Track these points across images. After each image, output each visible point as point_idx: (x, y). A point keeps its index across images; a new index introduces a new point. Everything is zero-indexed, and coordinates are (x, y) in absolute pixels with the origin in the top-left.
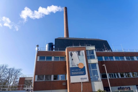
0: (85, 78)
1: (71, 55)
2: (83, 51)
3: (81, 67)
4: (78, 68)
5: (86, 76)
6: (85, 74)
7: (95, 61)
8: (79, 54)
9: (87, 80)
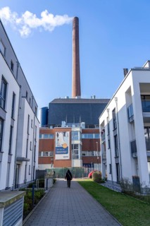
0: (67, 156)
1: (58, 135)
2: (69, 132)
3: (65, 147)
4: (62, 148)
5: (68, 155)
6: (67, 153)
7: (78, 142)
8: (64, 135)
9: (68, 158)
